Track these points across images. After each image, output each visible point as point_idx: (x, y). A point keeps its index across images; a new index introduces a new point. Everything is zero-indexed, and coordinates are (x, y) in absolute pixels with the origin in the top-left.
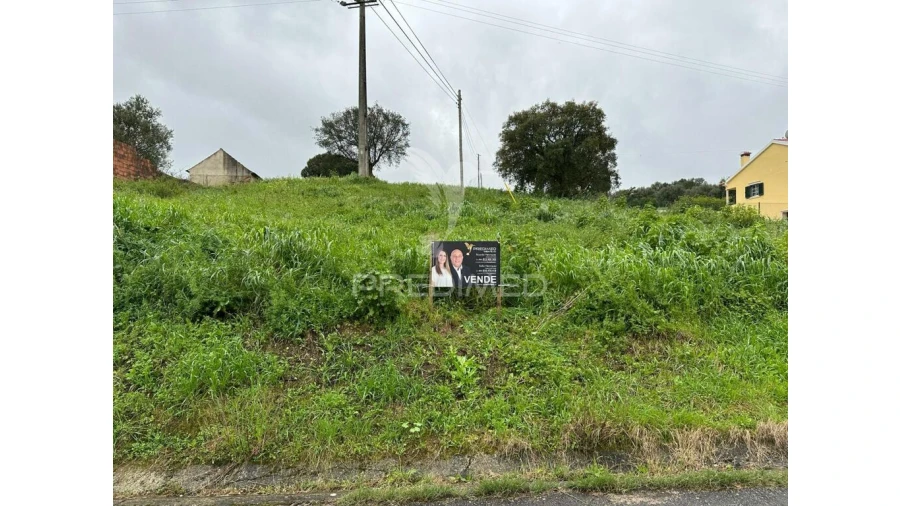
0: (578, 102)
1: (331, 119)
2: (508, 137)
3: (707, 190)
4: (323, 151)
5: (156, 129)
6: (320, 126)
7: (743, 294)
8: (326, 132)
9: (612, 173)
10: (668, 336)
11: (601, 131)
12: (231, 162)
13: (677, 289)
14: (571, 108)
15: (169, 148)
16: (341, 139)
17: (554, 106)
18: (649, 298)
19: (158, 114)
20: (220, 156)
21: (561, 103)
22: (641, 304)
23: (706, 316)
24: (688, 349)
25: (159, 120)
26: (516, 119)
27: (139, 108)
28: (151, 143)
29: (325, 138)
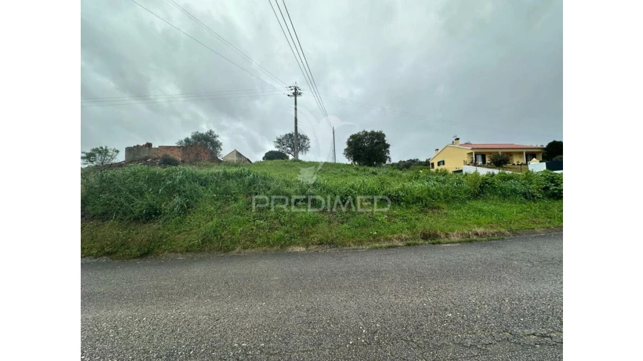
0: (376, 131)
1: (279, 137)
2: (349, 143)
3: (421, 163)
4: (277, 150)
5: (217, 143)
6: (276, 140)
7: (458, 195)
8: (278, 142)
9: (388, 157)
10: (439, 208)
11: (384, 141)
12: (239, 155)
13: (438, 194)
14: (373, 133)
15: (221, 150)
16: (284, 145)
17: (366, 132)
18: (431, 197)
19: (218, 136)
20: (235, 152)
21: (369, 131)
22: (429, 198)
23: (448, 202)
24: (445, 211)
25: (218, 139)
26: (352, 137)
27: (210, 134)
28: (214, 147)
29: (278, 145)
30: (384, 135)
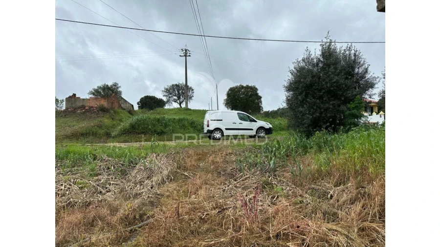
0: (250, 85)
1: (167, 87)
2: (228, 95)
6: (164, 90)
8: (166, 92)
9: (261, 107)
11: (257, 94)
14: (248, 87)
16: (171, 94)
17: (243, 86)
21: (245, 85)
26: (230, 89)
27: (115, 85)
29: (167, 94)
30: (257, 89)
